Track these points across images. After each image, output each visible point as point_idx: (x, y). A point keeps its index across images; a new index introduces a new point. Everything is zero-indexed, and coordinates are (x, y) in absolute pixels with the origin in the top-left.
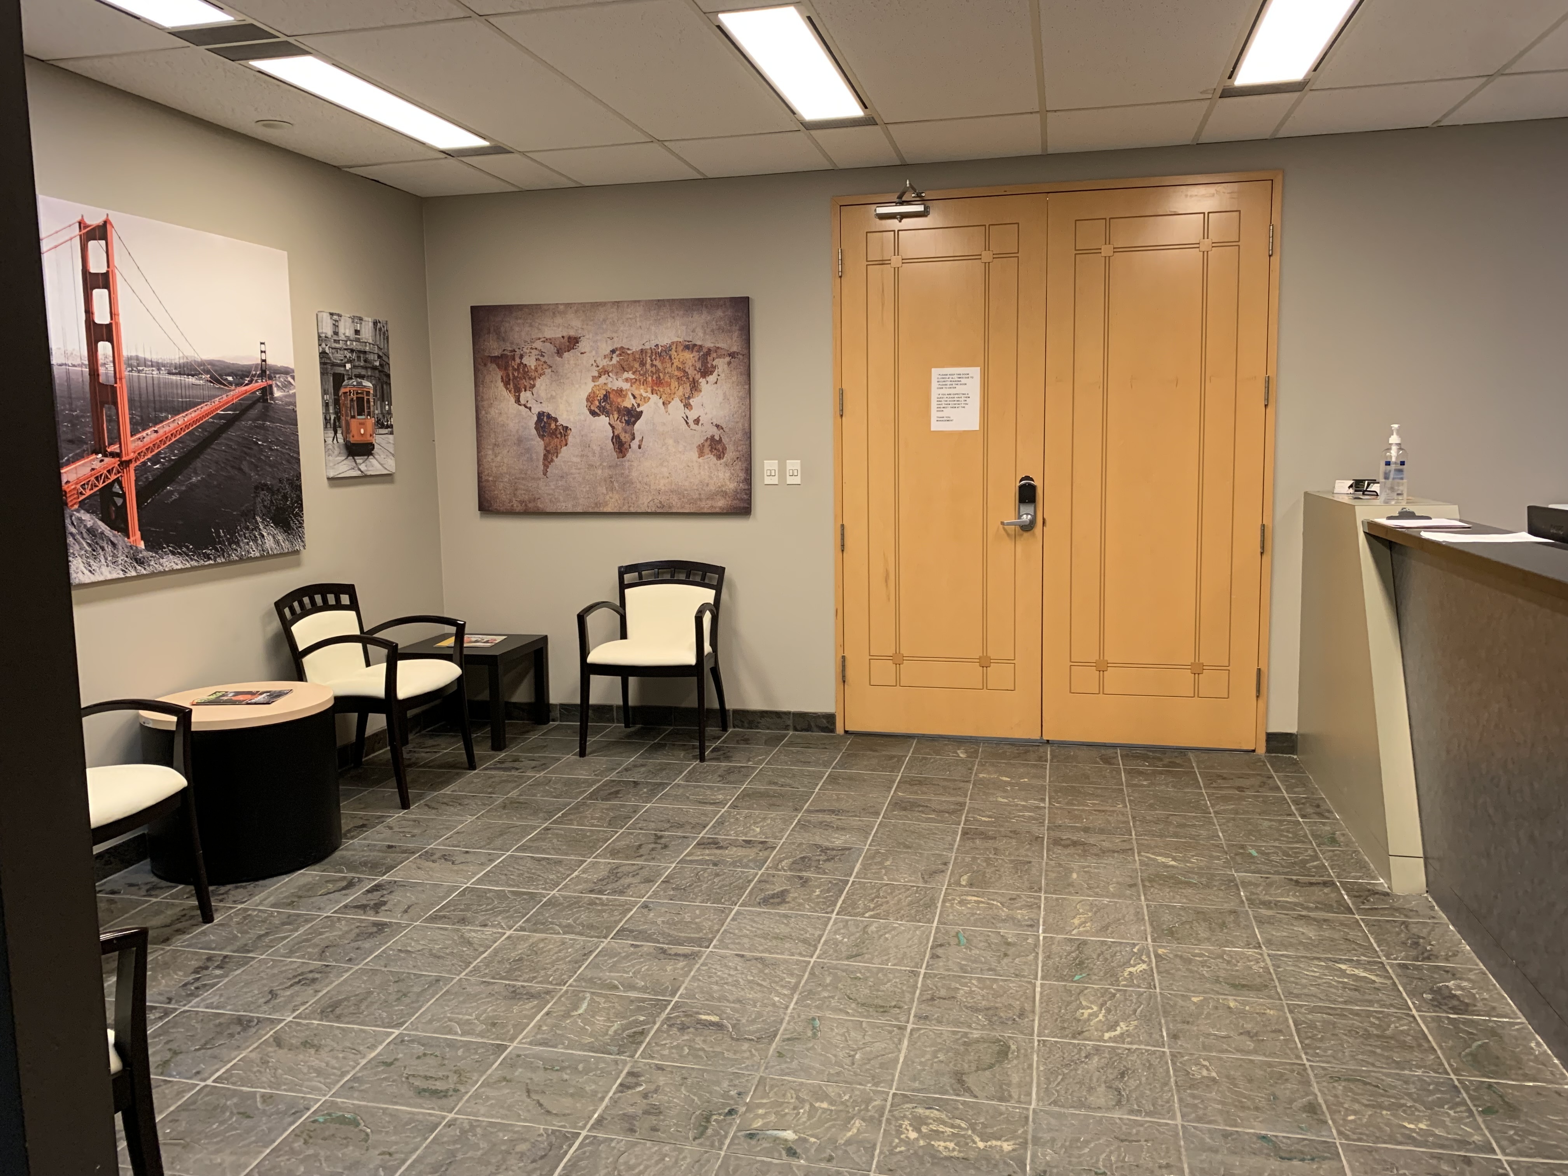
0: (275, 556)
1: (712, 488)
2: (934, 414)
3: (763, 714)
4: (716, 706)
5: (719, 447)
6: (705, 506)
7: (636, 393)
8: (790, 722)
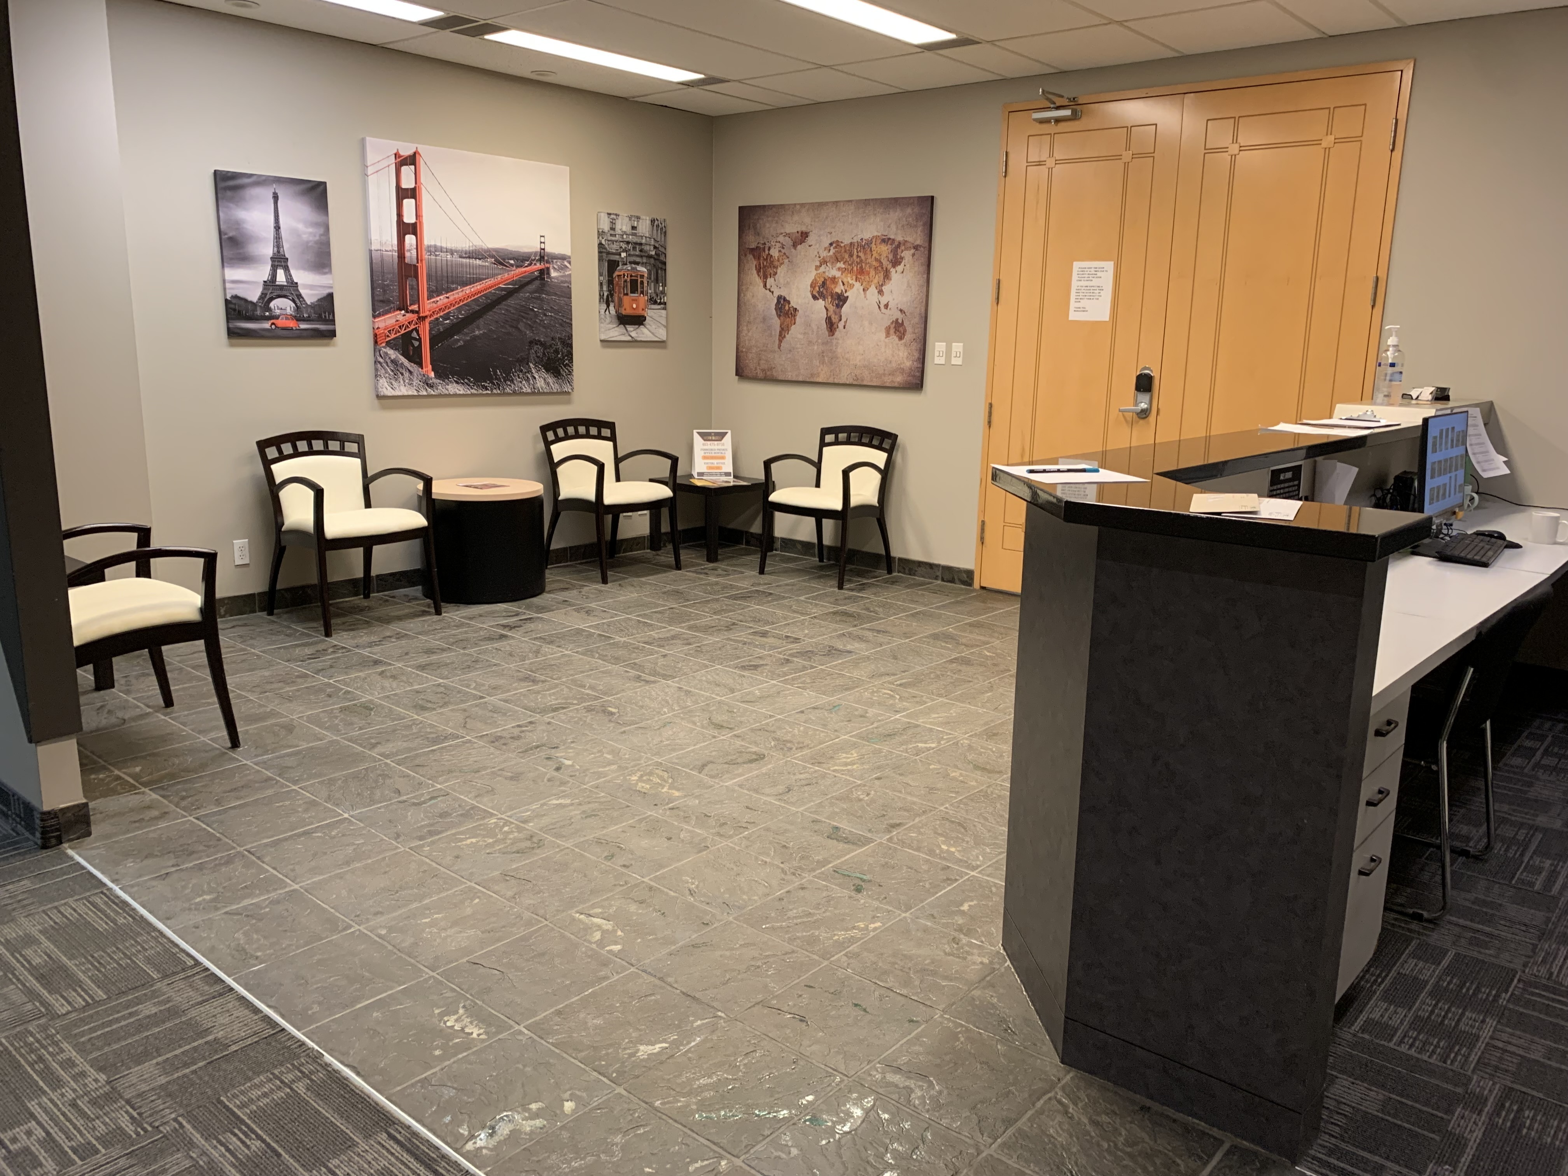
0: (544, 393)
1: (894, 365)
2: (1073, 305)
3: (920, 564)
4: (884, 553)
5: (901, 329)
6: (887, 381)
7: (845, 280)
8: (939, 574)
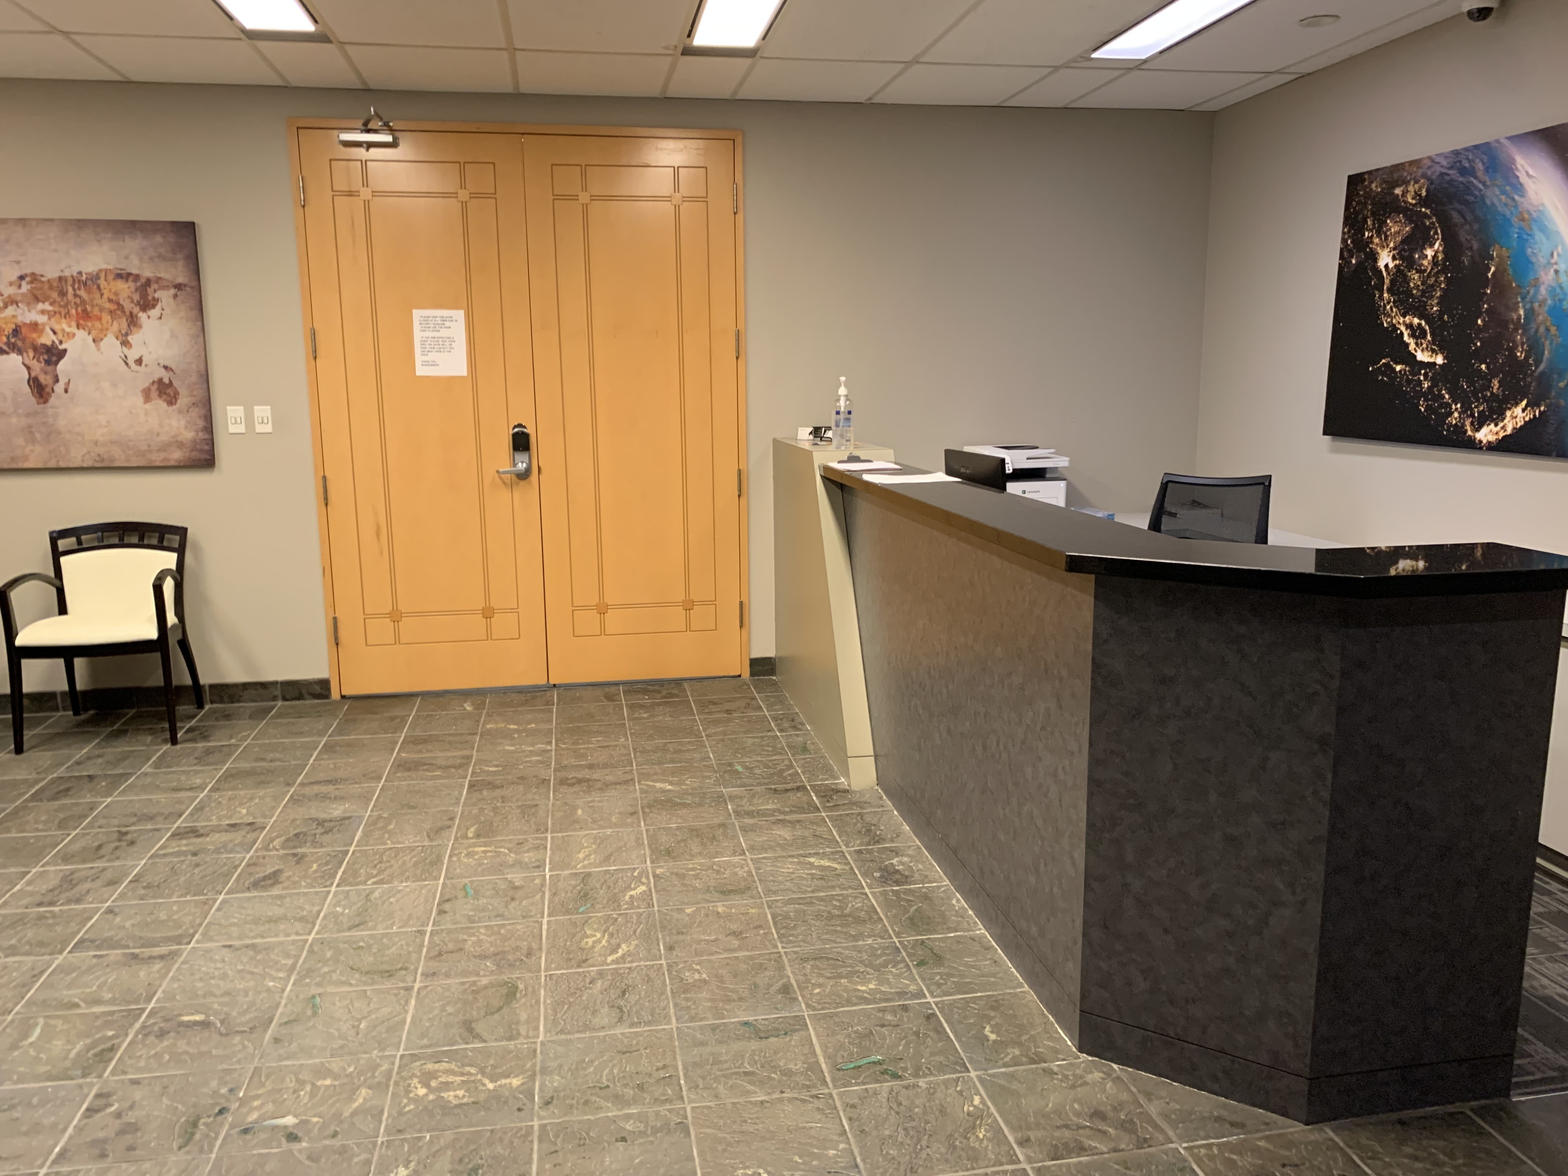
1: (164, 438)
2: (419, 358)
3: (246, 686)
4: (188, 681)
5: (170, 391)
6: (157, 458)
7: (57, 327)
8: (278, 692)
